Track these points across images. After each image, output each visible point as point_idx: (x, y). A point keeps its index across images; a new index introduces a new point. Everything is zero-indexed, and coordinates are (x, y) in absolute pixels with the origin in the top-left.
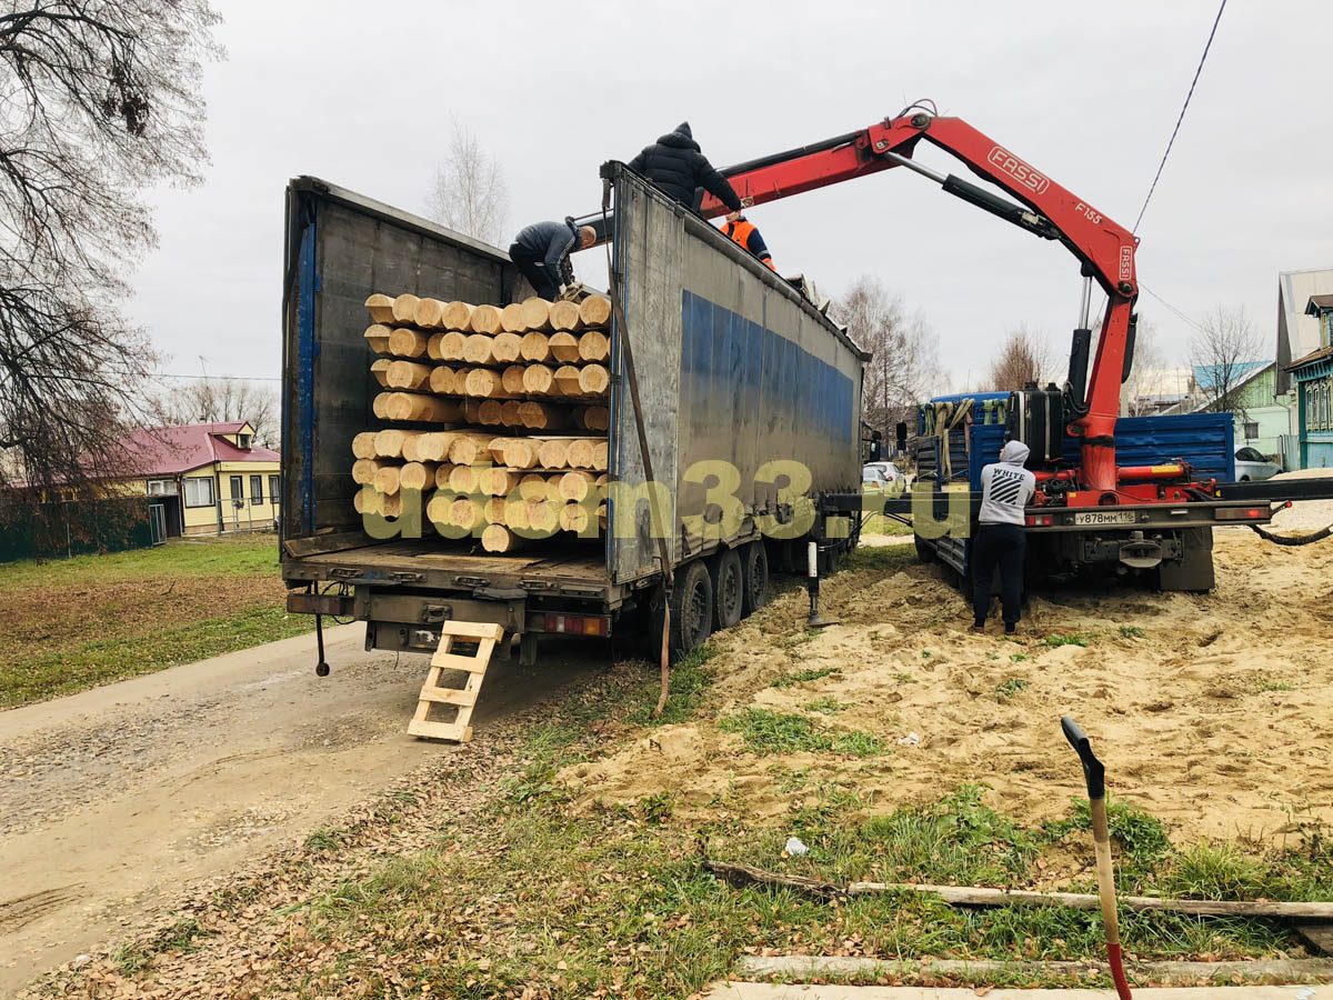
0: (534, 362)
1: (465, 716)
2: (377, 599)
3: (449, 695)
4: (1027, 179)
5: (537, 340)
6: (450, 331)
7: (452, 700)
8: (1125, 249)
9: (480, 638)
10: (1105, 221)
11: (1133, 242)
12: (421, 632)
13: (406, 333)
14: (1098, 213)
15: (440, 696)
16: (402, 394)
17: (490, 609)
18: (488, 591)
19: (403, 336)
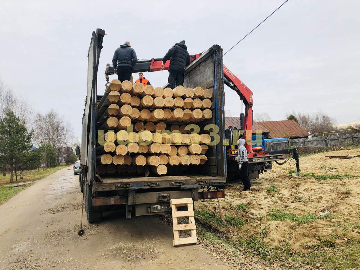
0: (179, 107)
1: (194, 233)
2: (139, 195)
3: (185, 226)
4: (230, 74)
5: (180, 100)
6: (147, 95)
7: (187, 228)
8: (250, 95)
9: (187, 204)
10: (246, 87)
11: (252, 93)
12: (155, 206)
13: (128, 95)
14: (245, 85)
15: (182, 227)
16: (127, 117)
17: (184, 193)
18: (186, 186)
19: (126, 95)
